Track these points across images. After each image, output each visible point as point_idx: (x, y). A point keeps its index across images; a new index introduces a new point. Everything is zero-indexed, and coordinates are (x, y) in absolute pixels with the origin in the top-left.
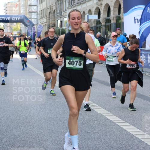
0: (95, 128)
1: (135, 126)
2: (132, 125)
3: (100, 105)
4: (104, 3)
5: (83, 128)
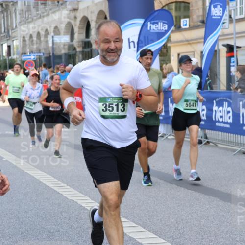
0: (63, 225)
3: (72, 186)
4: (80, 15)
5: (42, 226)
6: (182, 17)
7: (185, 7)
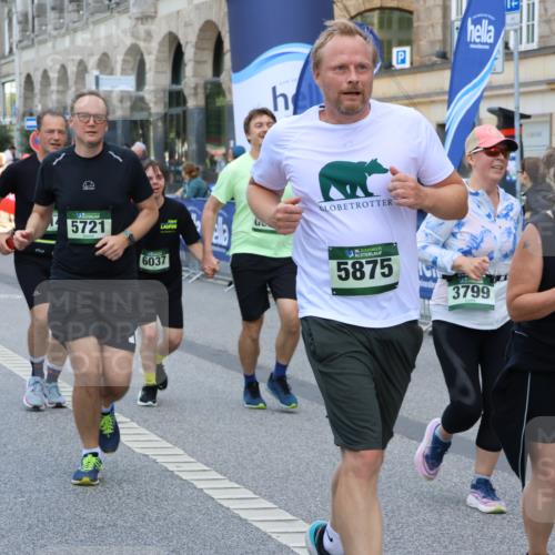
0: (125, 511)
1: (275, 503)
2: (264, 497)
4: (159, 30)
6: (394, 42)
7: (401, 21)
